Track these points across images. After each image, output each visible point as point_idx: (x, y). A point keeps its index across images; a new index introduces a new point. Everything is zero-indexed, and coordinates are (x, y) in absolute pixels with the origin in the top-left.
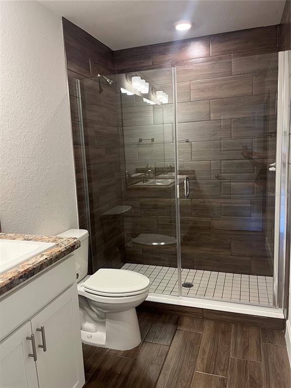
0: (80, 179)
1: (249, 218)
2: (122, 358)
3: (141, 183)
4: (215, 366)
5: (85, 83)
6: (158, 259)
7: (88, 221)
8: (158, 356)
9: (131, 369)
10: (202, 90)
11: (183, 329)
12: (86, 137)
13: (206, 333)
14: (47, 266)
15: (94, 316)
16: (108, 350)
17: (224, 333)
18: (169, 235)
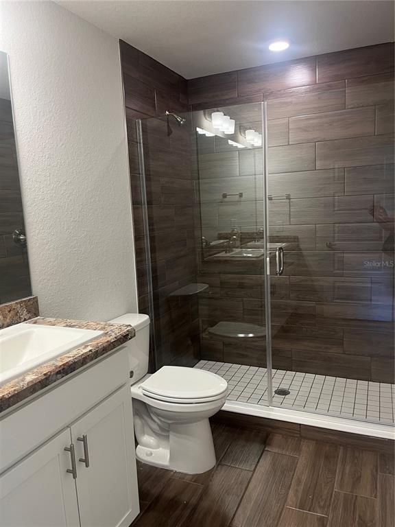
0: (141, 249)
1: (369, 302)
2: (190, 483)
3: (222, 254)
4: (312, 500)
5: (148, 124)
6: (243, 356)
7: (151, 304)
8: (236, 483)
9: (201, 499)
10: (305, 130)
11: (273, 450)
12: (149, 193)
13: (304, 458)
14: (92, 359)
15: (155, 427)
16: (172, 473)
17: (327, 457)
18: (259, 325)
